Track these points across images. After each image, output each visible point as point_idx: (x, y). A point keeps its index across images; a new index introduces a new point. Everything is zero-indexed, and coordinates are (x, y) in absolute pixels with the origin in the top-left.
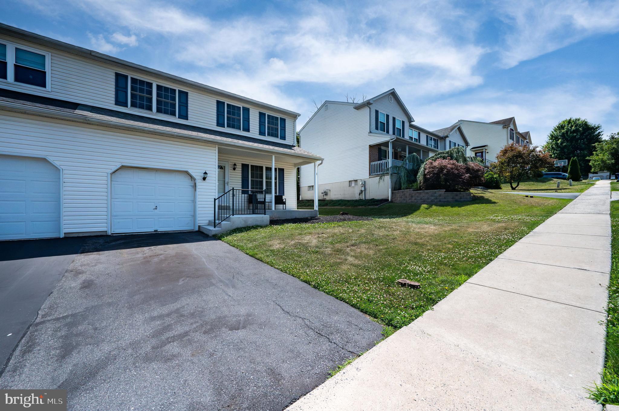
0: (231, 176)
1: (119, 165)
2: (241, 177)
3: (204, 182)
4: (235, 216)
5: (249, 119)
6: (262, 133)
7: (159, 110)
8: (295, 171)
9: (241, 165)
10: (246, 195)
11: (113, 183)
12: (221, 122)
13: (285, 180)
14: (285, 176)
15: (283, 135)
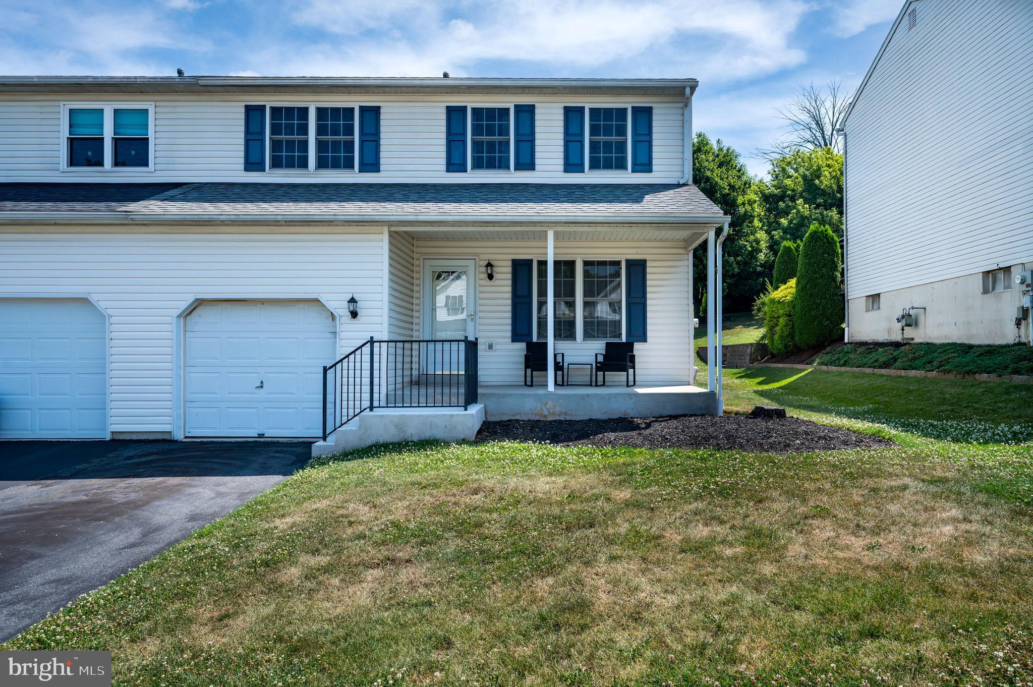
0: (482, 295)
1: (190, 299)
2: (509, 295)
3: (354, 321)
4: (377, 412)
5: (533, 133)
6: (572, 164)
7: (322, 164)
8: (685, 263)
9: (510, 263)
10: (523, 346)
11: (188, 334)
12: (456, 160)
13: (649, 296)
14: (648, 283)
15: (643, 159)
